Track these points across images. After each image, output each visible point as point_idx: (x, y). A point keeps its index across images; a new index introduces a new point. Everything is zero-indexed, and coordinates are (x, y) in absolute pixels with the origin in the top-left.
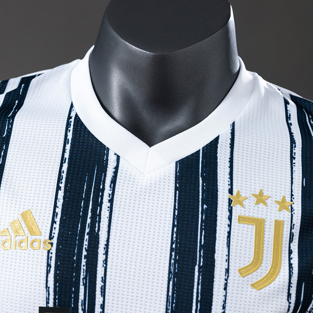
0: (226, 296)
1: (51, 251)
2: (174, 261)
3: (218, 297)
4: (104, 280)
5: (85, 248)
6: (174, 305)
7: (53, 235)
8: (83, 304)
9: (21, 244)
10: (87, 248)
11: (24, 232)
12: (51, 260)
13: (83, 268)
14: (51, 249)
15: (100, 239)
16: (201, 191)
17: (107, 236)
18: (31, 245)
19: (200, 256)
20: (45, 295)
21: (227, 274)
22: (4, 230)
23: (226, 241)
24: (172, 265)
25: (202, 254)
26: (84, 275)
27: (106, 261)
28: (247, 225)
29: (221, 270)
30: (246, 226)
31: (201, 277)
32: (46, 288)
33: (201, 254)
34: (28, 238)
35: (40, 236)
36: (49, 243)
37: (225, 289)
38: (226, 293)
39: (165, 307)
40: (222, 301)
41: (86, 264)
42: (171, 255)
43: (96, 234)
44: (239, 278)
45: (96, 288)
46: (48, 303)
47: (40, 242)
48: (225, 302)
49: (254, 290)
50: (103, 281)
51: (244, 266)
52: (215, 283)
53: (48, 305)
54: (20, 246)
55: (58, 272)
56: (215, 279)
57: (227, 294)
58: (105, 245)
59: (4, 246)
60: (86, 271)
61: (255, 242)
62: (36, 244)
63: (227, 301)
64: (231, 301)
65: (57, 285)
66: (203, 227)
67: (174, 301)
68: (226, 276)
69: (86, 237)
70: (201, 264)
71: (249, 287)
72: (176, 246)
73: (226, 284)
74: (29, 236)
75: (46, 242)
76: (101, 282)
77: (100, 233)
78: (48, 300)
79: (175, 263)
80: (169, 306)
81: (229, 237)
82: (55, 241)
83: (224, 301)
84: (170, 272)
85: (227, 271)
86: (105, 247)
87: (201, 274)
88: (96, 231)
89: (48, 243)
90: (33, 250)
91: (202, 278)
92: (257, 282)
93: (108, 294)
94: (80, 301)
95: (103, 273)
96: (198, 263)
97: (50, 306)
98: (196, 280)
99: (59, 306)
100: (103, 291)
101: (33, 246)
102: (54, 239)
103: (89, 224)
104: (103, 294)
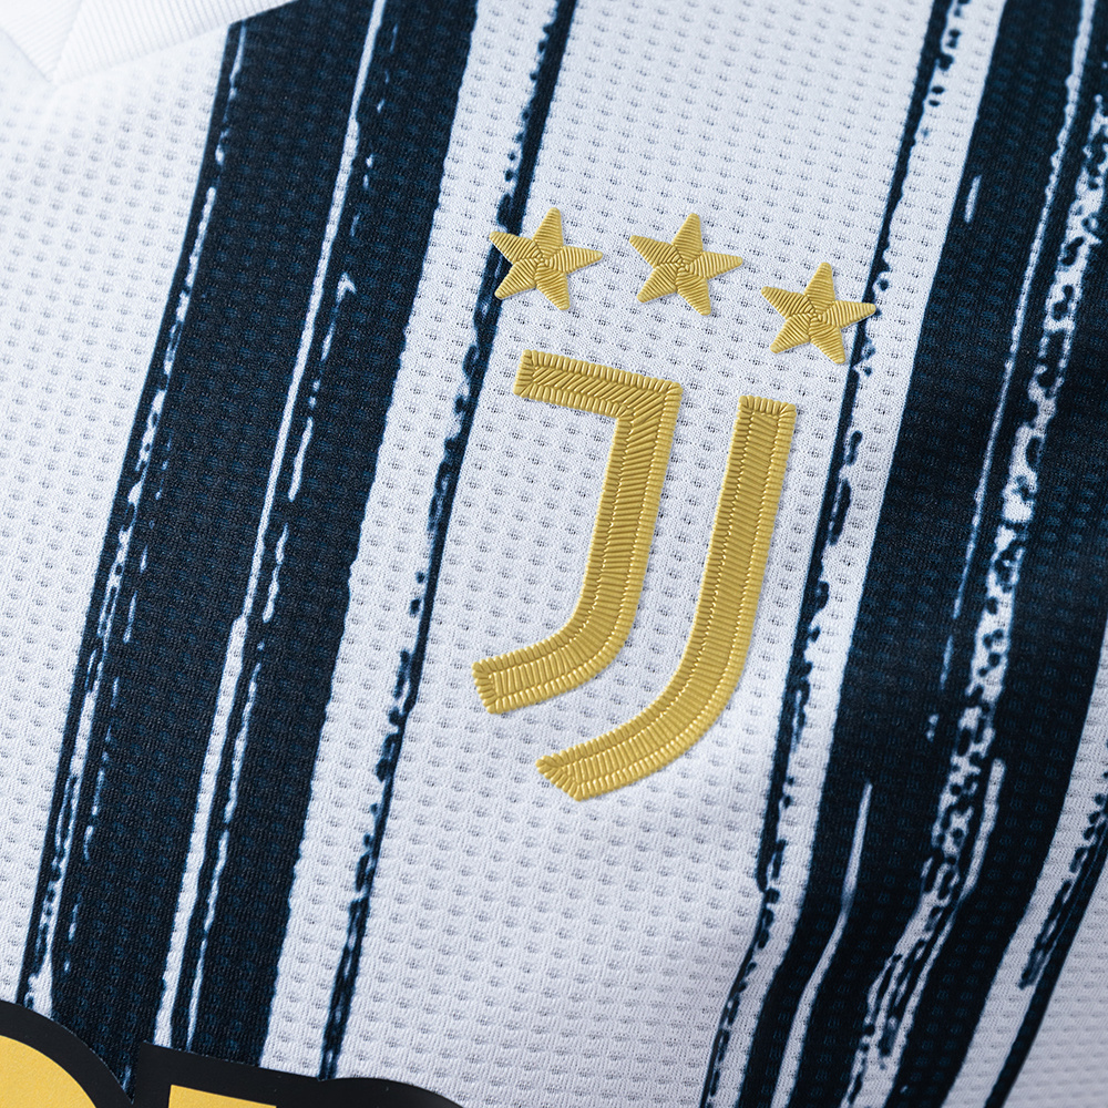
0: (382, 813)
2: (123, 583)
3: (340, 814)
6: (90, 831)
16: (339, 196)
19: (268, 564)
21: (406, 688)
23: (429, 492)
24: (106, 602)
25: (280, 556)
28: (571, 415)
29: (379, 657)
30: (563, 416)
31: (252, 688)
33: (274, 556)
37: (386, 769)
38: (388, 794)
39: (41, 837)
40: (360, 838)
42: (111, 546)
44: (473, 716)
48: (374, 844)
49: (557, 797)
51: (515, 649)
52: (327, 728)
56: (331, 708)
57: (394, 803)
61: (605, 518)
63: (385, 842)
64: (410, 847)
66: (313, 401)
67: (95, 810)
68: (398, 694)
70: (268, 614)
71: (532, 772)
72: (147, 493)
73: (394, 744)
79: (125, 593)
80: (64, 837)
81: (450, 470)
83: (367, 840)
84: (90, 642)
85: (412, 666)
87: (258, 667)
91: (259, 692)
92: (583, 753)
96: (249, 603)
98: (225, 703)
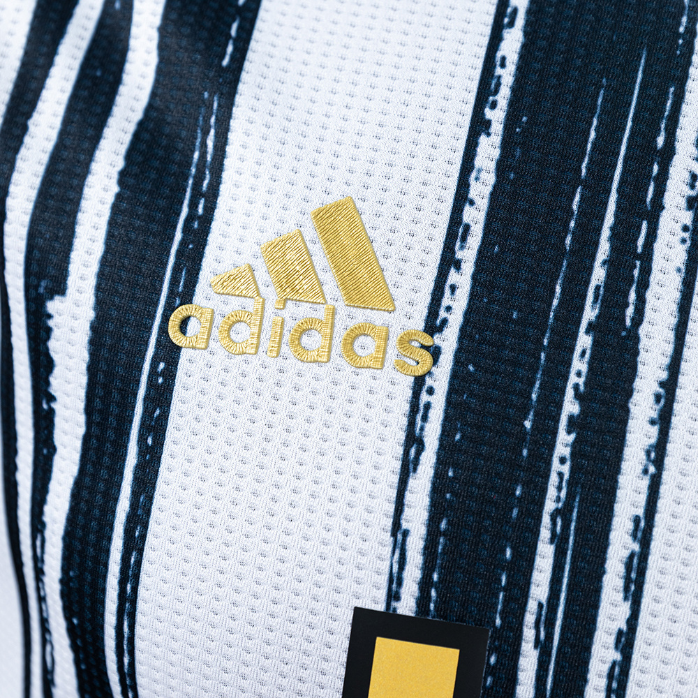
1: (429, 382)
4: (644, 531)
5: (576, 387)
7: (443, 314)
8: (543, 618)
9: (305, 339)
10: (582, 388)
11: (322, 291)
12: (425, 418)
13: (560, 469)
14: (429, 373)
15: (642, 356)
17: (670, 349)
18: (345, 345)
20: (388, 563)
22: (233, 271)
26: (558, 499)
27: (658, 453)
32: (394, 534)
34: (337, 317)
35: (386, 313)
36: (423, 347)
41: (572, 454)
43: (624, 333)
45: (604, 561)
46: (393, 596)
47: (387, 339)
50: (639, 535)
53: (394, 604)
54: (300, 344)
55: (451, 474)
58: (662, 384)
59: (229, 336)
60: (569, 483)
62: (367, 347)
65: (443, 525)
69: (584, 341)
74: (341, 306)
75: (410, 341)
76: (629, 539)
77: (643, 330)
78: (394, 586)
82: (449, 341)
86: (661, 391)
88: (628, 323)
89: (417, 344)
90: (353, 369)
93: (656, 592)
94: (532, 606)
95: (642, 499)
97: (400, 612)
99: (439, 616)
100: (633, 575)
101: (352, 349)
102: (446, 331)
103: (598, 288)
104: (633, 588)
